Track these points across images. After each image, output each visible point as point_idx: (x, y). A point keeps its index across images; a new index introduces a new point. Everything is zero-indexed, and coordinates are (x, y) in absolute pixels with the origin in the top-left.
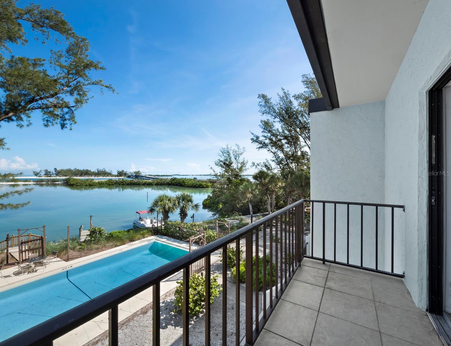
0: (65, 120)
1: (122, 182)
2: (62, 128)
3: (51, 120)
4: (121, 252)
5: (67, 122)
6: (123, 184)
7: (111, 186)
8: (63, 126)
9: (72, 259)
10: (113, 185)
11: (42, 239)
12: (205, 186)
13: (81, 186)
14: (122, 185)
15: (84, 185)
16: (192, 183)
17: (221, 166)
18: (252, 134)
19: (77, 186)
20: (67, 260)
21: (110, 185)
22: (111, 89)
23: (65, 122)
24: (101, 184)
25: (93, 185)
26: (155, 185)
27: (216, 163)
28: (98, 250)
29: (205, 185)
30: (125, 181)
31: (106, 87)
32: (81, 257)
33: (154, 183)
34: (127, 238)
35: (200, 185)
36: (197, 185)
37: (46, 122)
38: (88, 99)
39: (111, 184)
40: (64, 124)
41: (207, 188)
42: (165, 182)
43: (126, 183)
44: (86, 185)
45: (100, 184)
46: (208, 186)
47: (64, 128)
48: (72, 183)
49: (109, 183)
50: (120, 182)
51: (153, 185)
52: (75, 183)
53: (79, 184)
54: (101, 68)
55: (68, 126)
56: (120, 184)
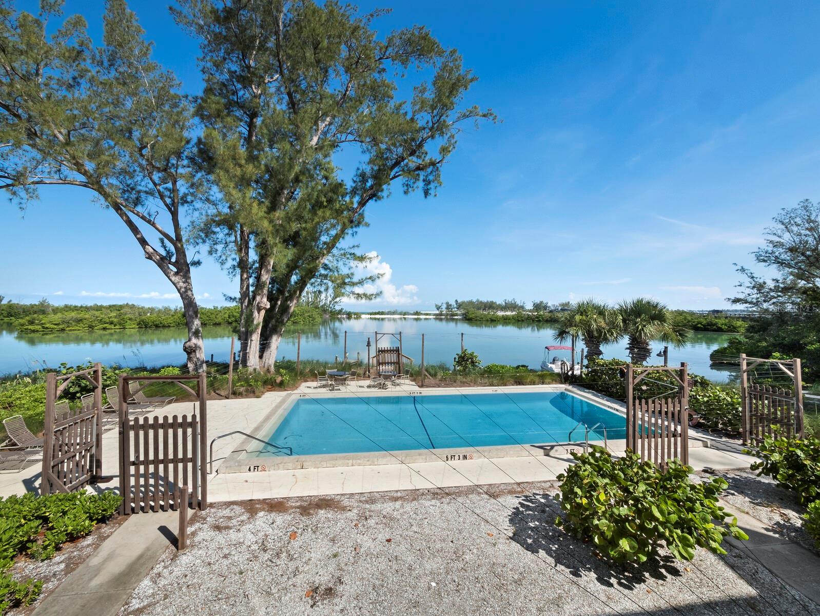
0: (429, 183)
1: (537, 318)
2: (426, 197)
3: (411, 183)
4: (494, 392)
5: (432, 186)
6: (539, 321)
8: (426, 193)
9: (427, 386)
10: (523, 321)
11: (397, 351)
12: (723, 327)
14: (537, 321)
15: (484, 319)
16: (685, 319)
17: (781, 263)
20: (422, 386)
21: (518, 321)
22: (491, 118)
23: (429, 187)
25: (495, 321)
27: (761, 255)
28: (463, 384)
29: (726, 325)
30: (542, 316)
31: (484, 116)
32: (439, 387)
34: (511, 377)
36: (699, 325)
37: (406, 188)
38: (456, 142)
39: (520, 320)
40: (428, 189)
41: (734, 332)
43: (544, 319)
44: (487, 320)
45: (505, 321)
46: (735, 328)
47: (428, 197)
48: (470, 316)
49: (517, 318)
50: (534, 317)
53: (478, 318)
54: (472, 80)
55: (432, 192)
56: (533, 321)
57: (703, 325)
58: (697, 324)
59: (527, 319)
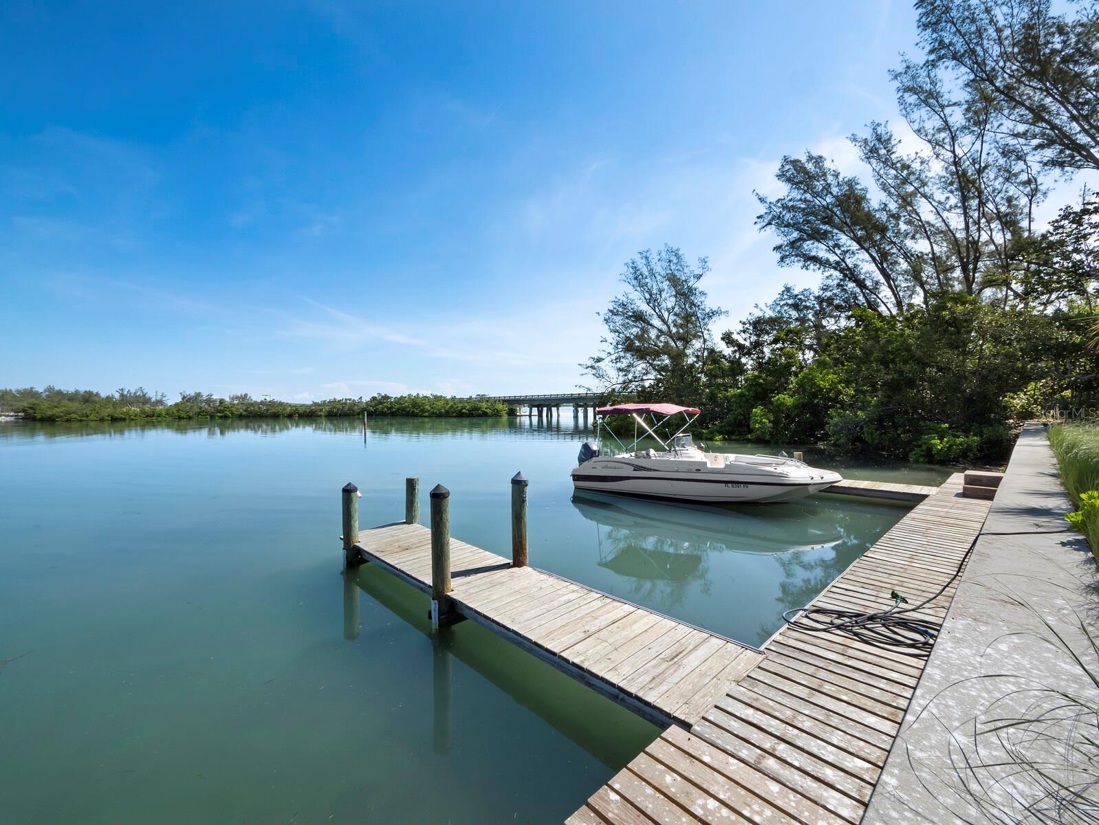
1: (220, 411)
6: (226, 417)
7: (183, 422)
10: (190, 418)
12: (488, 411)
13: (81, 421)
14: (221, 417)
15: (92, 417)
18: (762, 200)
19: (68, 421)
21: (180, 418)
24: (153, 416)
25: (124, 420)
26: (326, 416)
30: (228, 408)
33: (321, 410)
35: (473, 410)
36: (464, 411)
39: (183, 415)
42: (356, 408)
43: (232, 413)
44: (102, 420)
45: (148, 416)
48: (49, 413)
49: (176, 414)
50: (213, 410)
51: (320, 416)
52: (61, 412)
53: (74, 416)
56: (212, 417)
57: (468, 410)
58: (462, 409)
59: (199, 413)
